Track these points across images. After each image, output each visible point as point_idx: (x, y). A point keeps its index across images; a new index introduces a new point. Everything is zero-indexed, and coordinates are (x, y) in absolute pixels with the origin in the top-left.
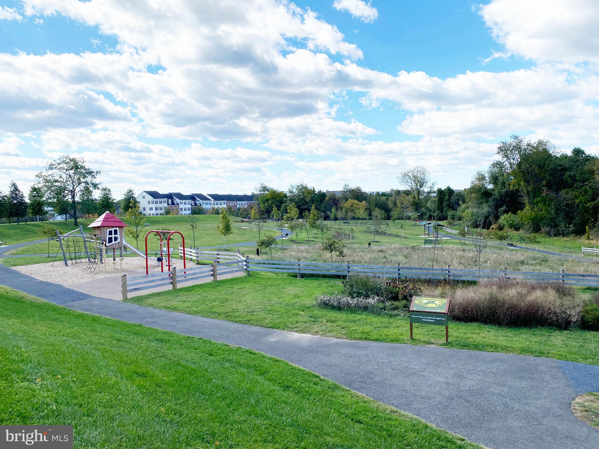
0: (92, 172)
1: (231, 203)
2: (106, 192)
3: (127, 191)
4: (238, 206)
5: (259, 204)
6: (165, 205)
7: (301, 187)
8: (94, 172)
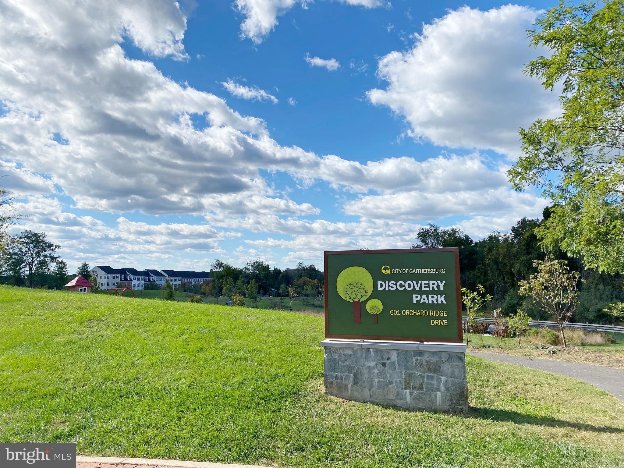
0: (51, 246)
1: (186, 280)
2: (62, 266)
3: (81, 265)
4: (193, 283)
5: (214, 281)
6: (118, 280)
7: (256, 264)
8: (53, 246)
